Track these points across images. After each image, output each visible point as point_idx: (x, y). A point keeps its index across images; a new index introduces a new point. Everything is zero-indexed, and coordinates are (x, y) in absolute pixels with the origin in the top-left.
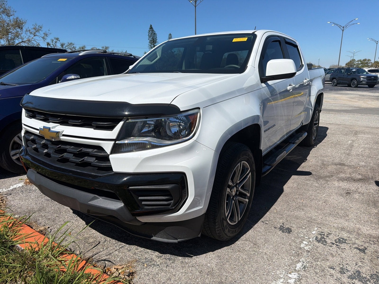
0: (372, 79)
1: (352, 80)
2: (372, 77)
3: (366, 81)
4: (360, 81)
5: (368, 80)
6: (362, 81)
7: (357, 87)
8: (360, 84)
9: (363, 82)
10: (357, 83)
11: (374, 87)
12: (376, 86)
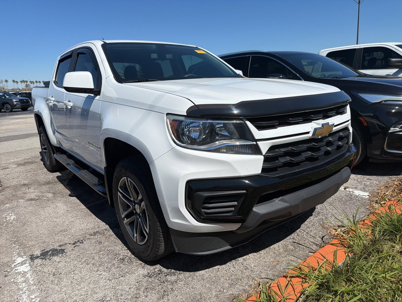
0: (25, 102)
1: (4, 105)
2: (24, 100)
3: (20, 104)
4: (14, 104)
5: (21, 104)
6: (16, 105)
7: (12, 111)
8: (15, 108)
9: (18, 106)
10: (11, 108)
11: (28, 110)
12: (29, 109)
